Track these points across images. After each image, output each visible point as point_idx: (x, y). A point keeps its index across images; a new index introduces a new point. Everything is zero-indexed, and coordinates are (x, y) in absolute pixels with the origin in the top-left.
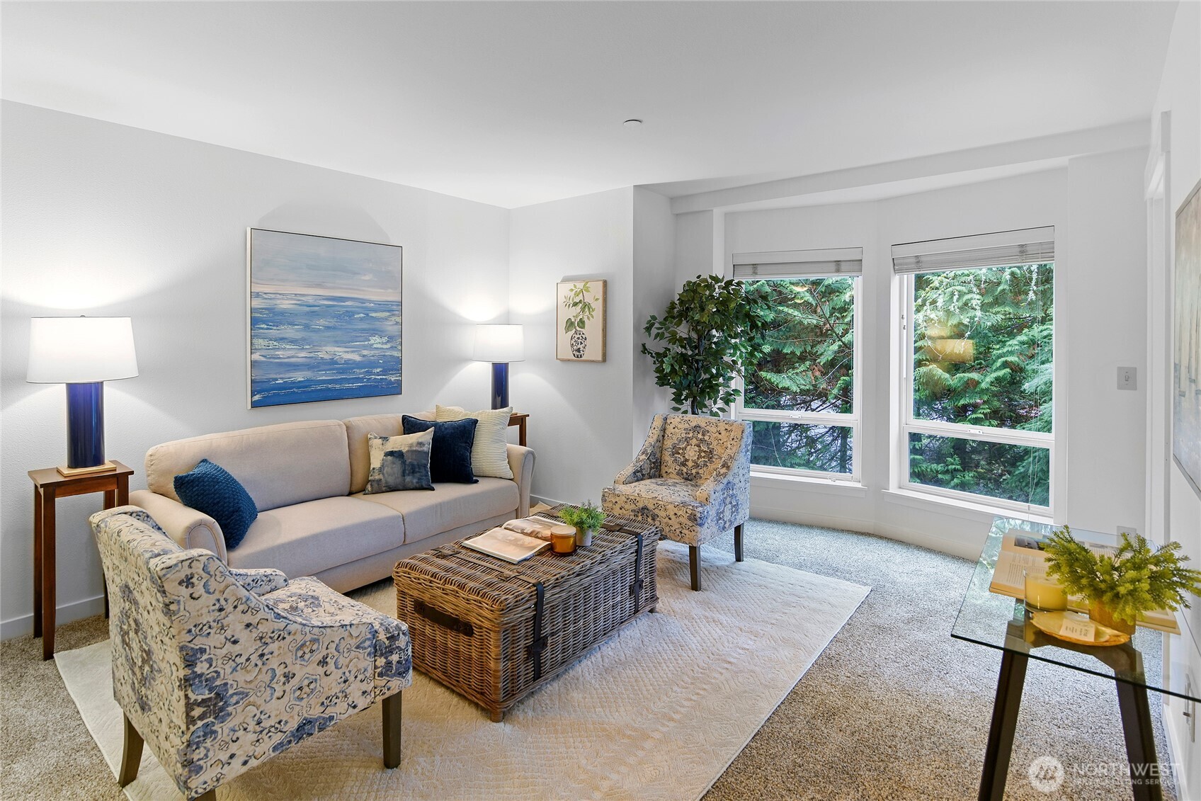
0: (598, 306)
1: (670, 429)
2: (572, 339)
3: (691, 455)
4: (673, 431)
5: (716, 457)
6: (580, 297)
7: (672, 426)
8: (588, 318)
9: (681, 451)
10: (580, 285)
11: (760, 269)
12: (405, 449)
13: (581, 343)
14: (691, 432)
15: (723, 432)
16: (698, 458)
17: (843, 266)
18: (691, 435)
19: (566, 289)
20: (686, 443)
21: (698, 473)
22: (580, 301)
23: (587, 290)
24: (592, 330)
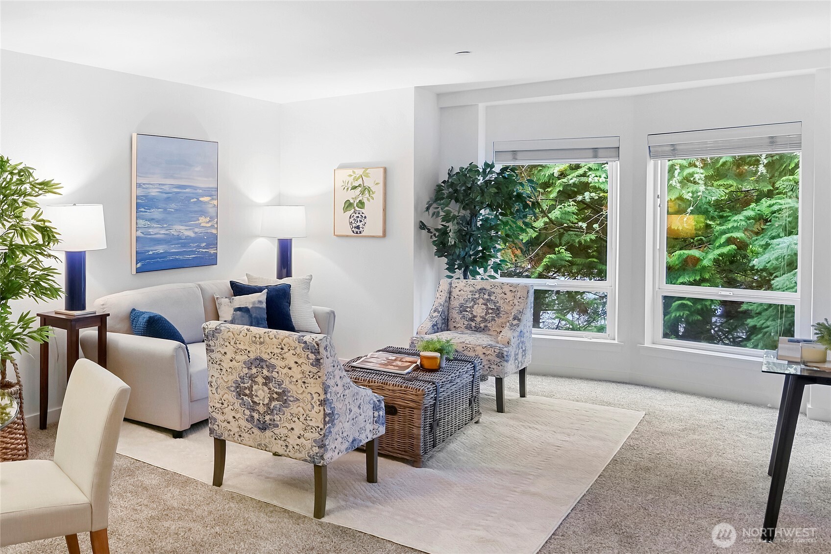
0: (378, 191)
1: (455, 292)
2: (350, 218)
3: (479, 312)
4: (459, 293)
5: (503, 313)
6: (360, 182)
7: (457, 289)
8: (368, 200)
9: (468, 309)
10: (359, 172)
12: (250, 306)
13: (361, 221)
14: (477, 294)
15: (508, 293)
16: (486, 315)
18: (477, 296)
19: (344, 175)
20: (472, 302)
21: (486, 326)
22: (359, 186)
23: (367, 176)
24: (373, 210)
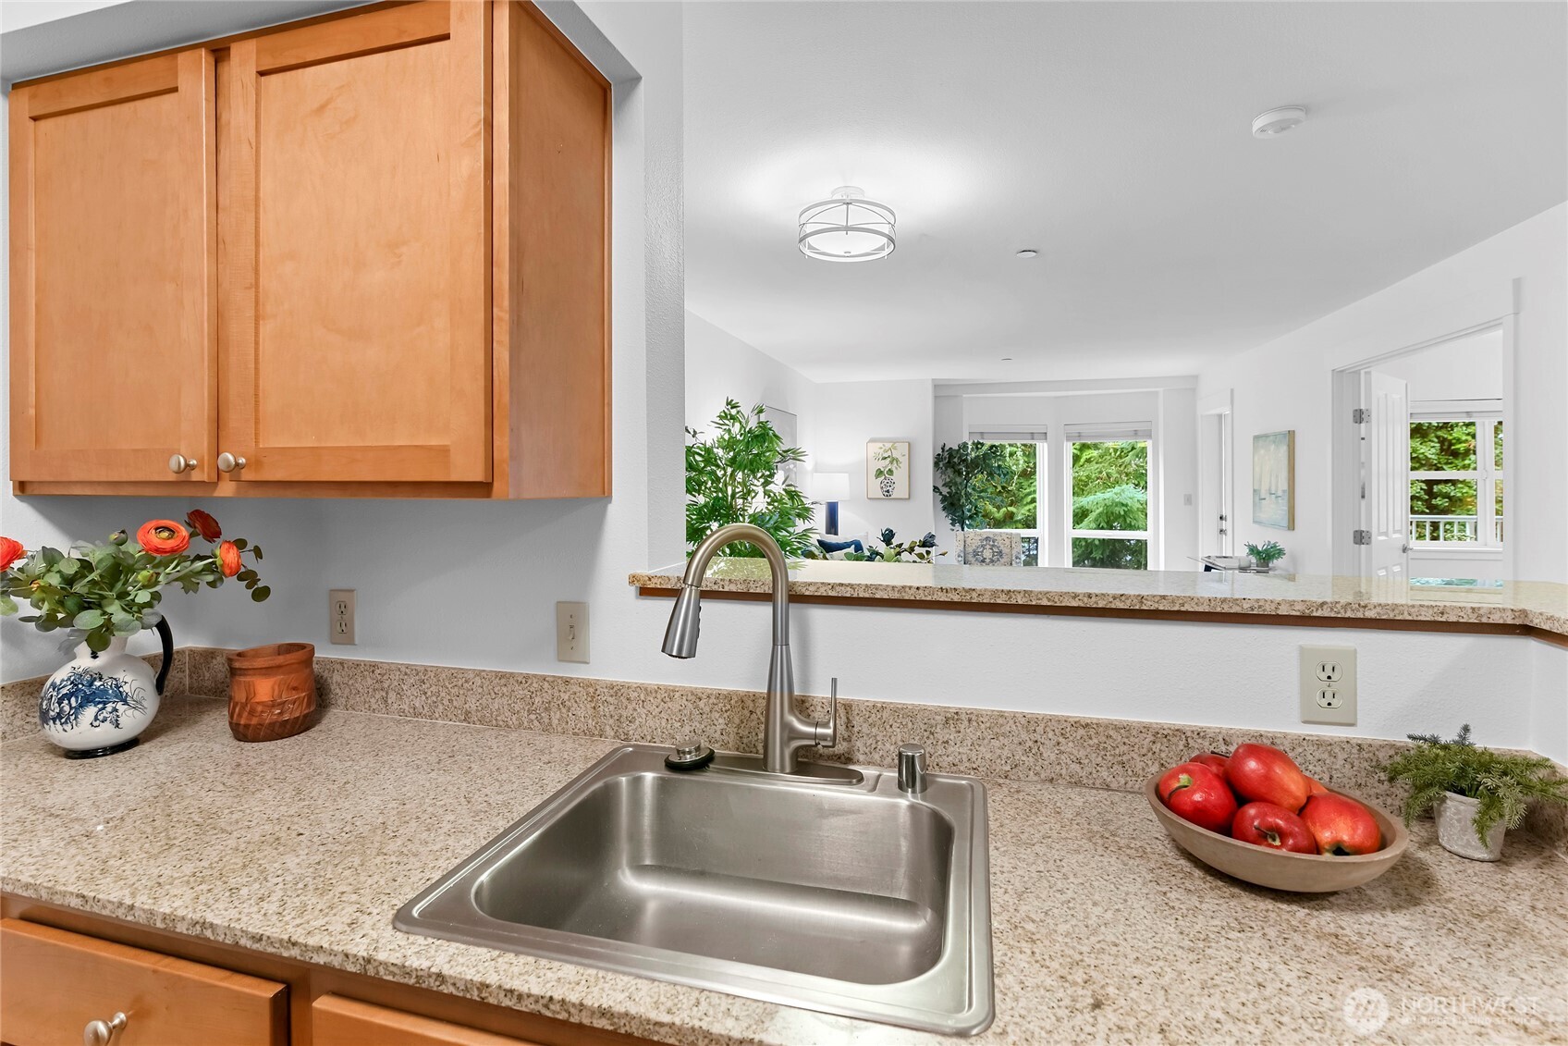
0: (904, 461)
1: (969, 541)
2: (881, 484)
3: (988, 555)
4: (971, 541)
6: (889, 453)
7: (969, 539)
8: (896, 468)
9: (980, 554)
10: (888, 445)
11: (985, 436)
13: (890, 486)
15: (1006, 540)
16: (994, 557)
17: (1035, 436)
19: (876, 448)
20: (982, 548)
22: (889, 457)
23: (895, 449)
24: (900, 476)
